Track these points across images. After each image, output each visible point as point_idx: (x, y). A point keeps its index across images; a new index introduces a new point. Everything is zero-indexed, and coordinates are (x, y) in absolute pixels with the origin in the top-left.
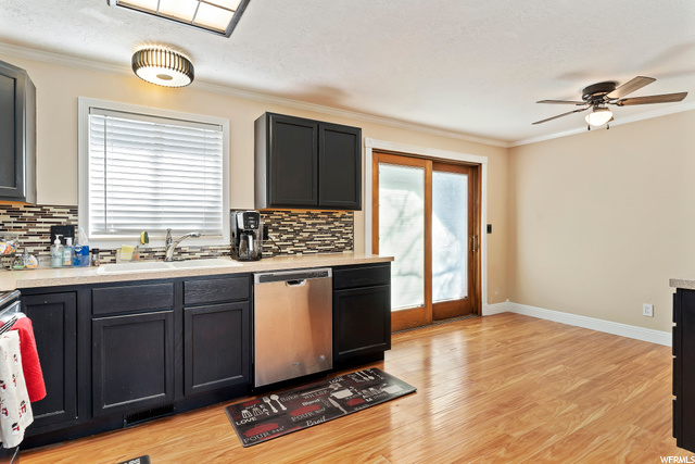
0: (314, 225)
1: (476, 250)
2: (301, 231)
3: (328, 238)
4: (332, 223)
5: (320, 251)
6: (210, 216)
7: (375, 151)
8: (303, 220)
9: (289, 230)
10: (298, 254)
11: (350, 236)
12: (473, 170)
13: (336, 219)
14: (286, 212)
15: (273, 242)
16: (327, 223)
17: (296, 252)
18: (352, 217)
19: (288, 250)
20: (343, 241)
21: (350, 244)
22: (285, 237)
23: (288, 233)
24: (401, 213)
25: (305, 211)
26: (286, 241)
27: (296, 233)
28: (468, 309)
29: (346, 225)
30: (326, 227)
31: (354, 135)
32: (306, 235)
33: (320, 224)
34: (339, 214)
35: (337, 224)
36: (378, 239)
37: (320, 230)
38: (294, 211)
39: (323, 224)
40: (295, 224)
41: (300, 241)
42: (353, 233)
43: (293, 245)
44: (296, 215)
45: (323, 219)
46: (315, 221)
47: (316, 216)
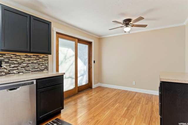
0: (29, 60)
1: (91, 68)
2: (22, 63)
3: (36, 66)
4: (38, 59)
5: (32, 71)
7: (57, 33)
8: (23, 58)
9: (15, 62)
10: (20, 73)
11: (47, 65)
12: (90, 44)
13: (40, 58)
14: (13, 54)
15: (5, 69)
16: (36, 60)
17: (19, 73)
18: (48, 57)
19: (15, 72)
20: (44, 67)
21: (47, 68)
22: (13, 66)
23: (15, 64)
25: (24, 54)
26: (13, 67)
27: (19, 64)
28: (88, 87)
29: (45, 60)
31: (48, 24)
32: (25, 65)
33: (32, 60)
34: (42, 56)
35: (41, 60)
36: (58, 66)
37: (32, 62)
38: (18, 54)
39: (34, 60)
40: (18, 60)
41: (22, 67)
42: (48, 63)
43: (18, 69)
44: (20, 56)
45: (34, 58)
46: (29, 59)
47: (30, 57)
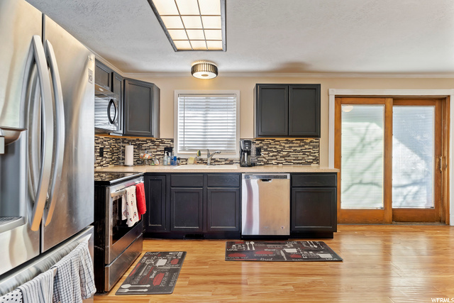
0: (290, 147)
2: (282, 151)
3: (300, 156)
4: (303, 146)
5: (294, 164)
6: (230, 143)
7: (337, 97)
8: (283, 144)
9: (274, 150)
10: (280, 165)
11: (317, 154)
13: (306, 144)
14: (272, 140)
15: (264, 157)
16: (300, 146)
17: (278, 163)
18: (319, 142)
19: (273, 162)
20: (311, 157)
21: (317, 160)
22: (271, 154)
23: (274, 152)
24: (363, 139)
25: (284, 139)
26: (272, 156)
27: (279, 152)
29: (314, 147)
30: (299, 149)
31: (316, 89)
32: (286, 153)
33: (295, 147)
34: (308, 140)
35: (307, 147)
36: (340, 157)
37: (295, 150)
38: (277, 139)
39: (297, 147)
40: (278, 147)
41: (281, 157)
42: (319, 152)
43: (276, 159)
44: (279, 141)
45: (297, 143)
46: (291, 145)
47: (292, 142)
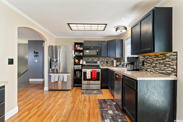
0: (157, 60)
3: (163, 67)
4: (165, 59)
5: (159, 73)
8: (153, 58)
9: (149, 62)
11: (175, 67)
13: (167, 57)
15: (145, 67)
16: (162, 59)
17: (151, 71)
18: (177, 55)
19: (149, 70)
20: (170, 69)
21: (175, 72)
22: (148, 65)
26: (148, 66)
27: (151, 63)
29: (173, 60)
30: (162, 61)
32: (154, 65)
33: (159, 60)
35: (167, 60)
37: (159, 63)
40: (151, 60)
41: (152, 67)
42: (177, 65)
43: (150, 68)
44: (151, 56)
45: (161, 57)
46: (157, 59)
